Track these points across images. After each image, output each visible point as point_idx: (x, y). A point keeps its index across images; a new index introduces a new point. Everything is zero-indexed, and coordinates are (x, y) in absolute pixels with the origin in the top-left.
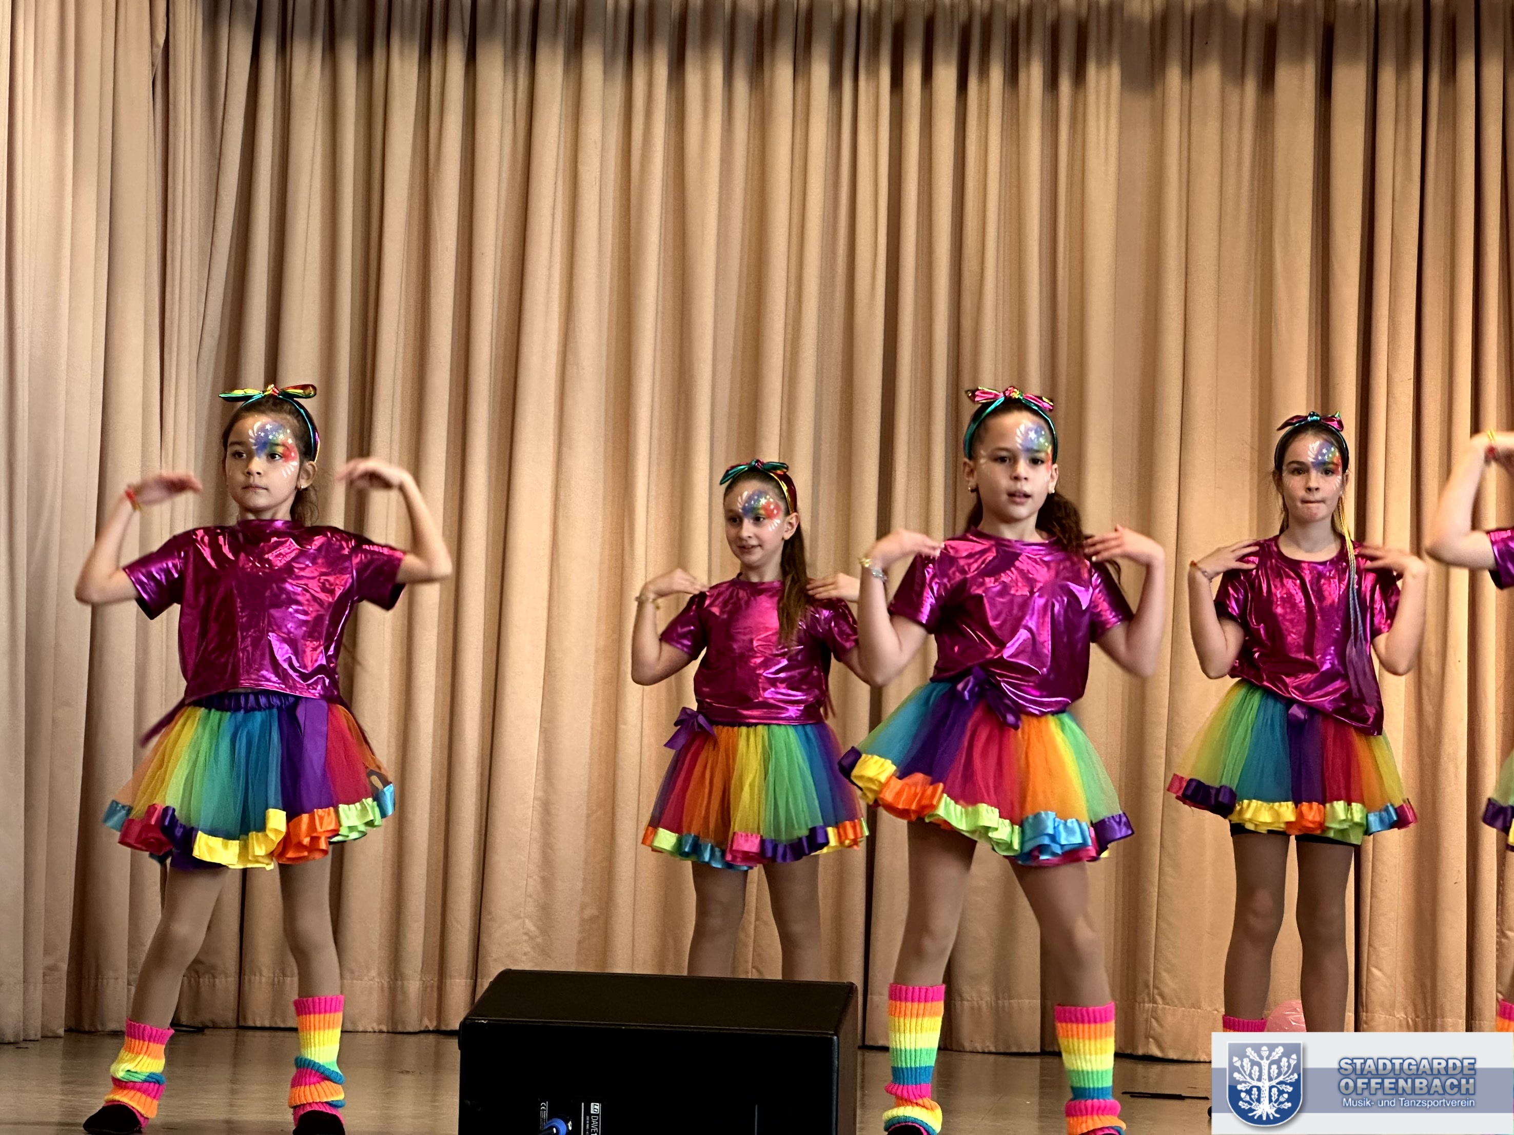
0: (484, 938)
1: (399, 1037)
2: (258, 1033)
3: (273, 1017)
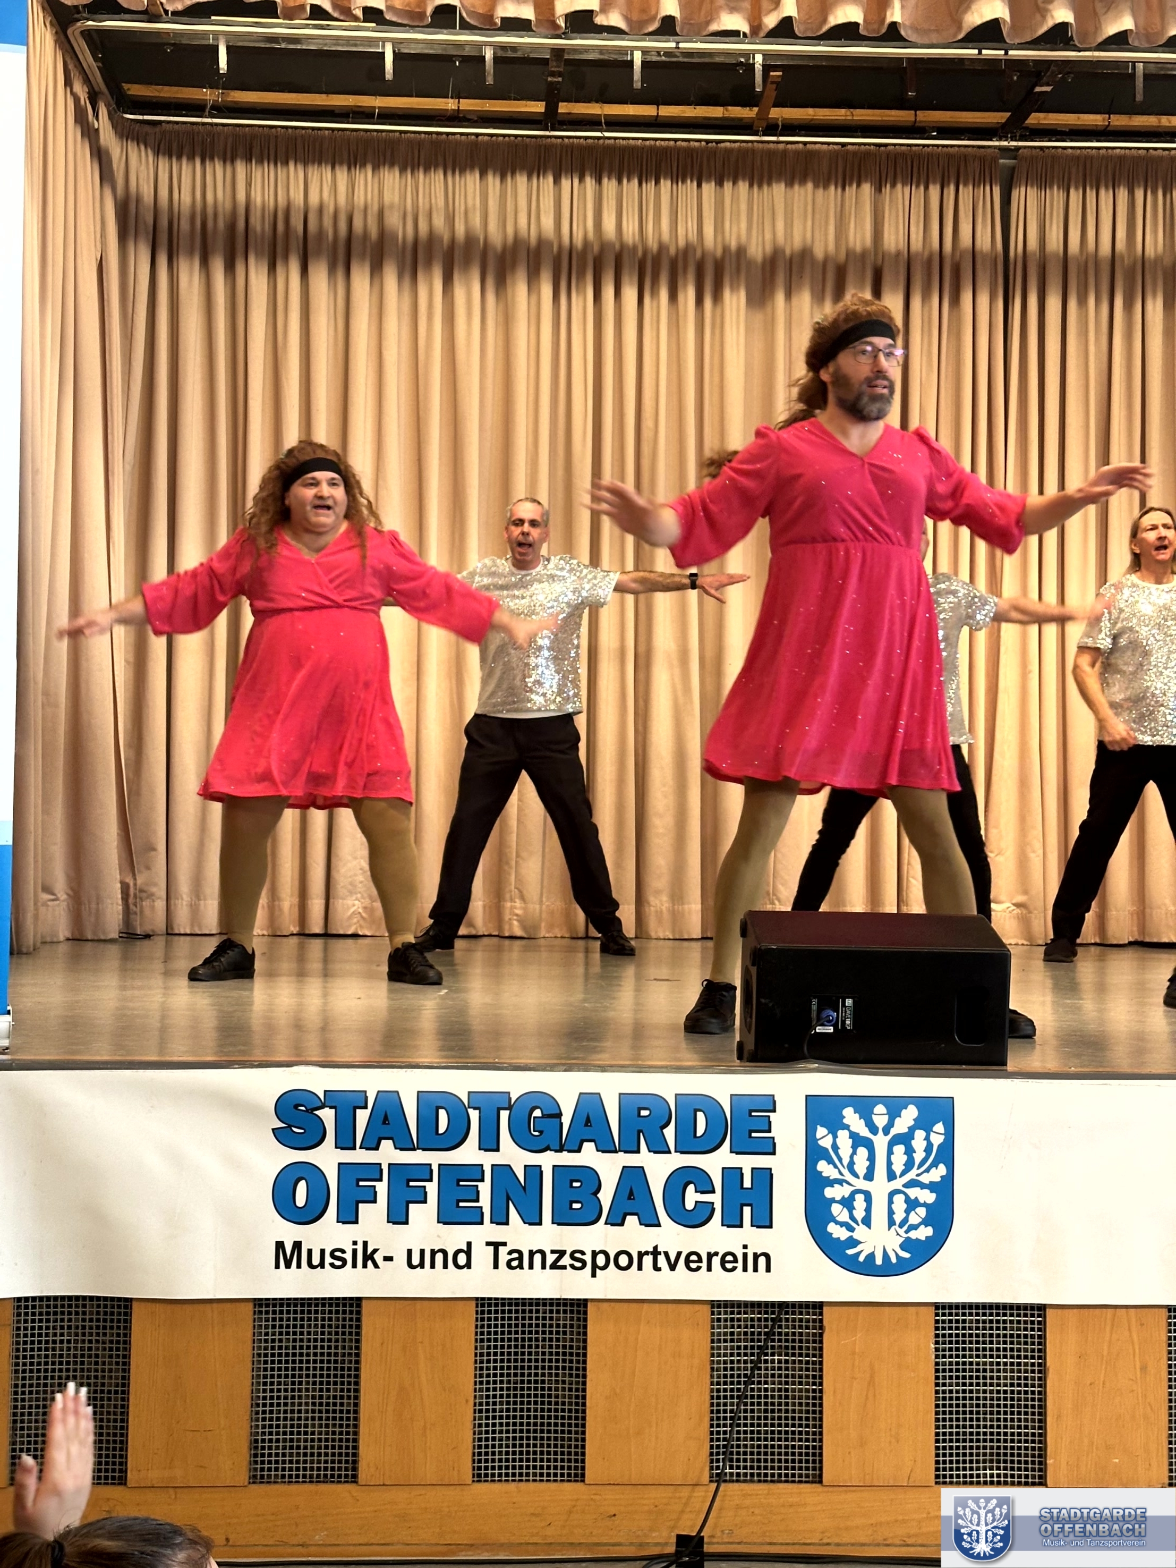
0: (334, 873)
1: (279, 939)
2: (182, 938)
3: (192, 926)
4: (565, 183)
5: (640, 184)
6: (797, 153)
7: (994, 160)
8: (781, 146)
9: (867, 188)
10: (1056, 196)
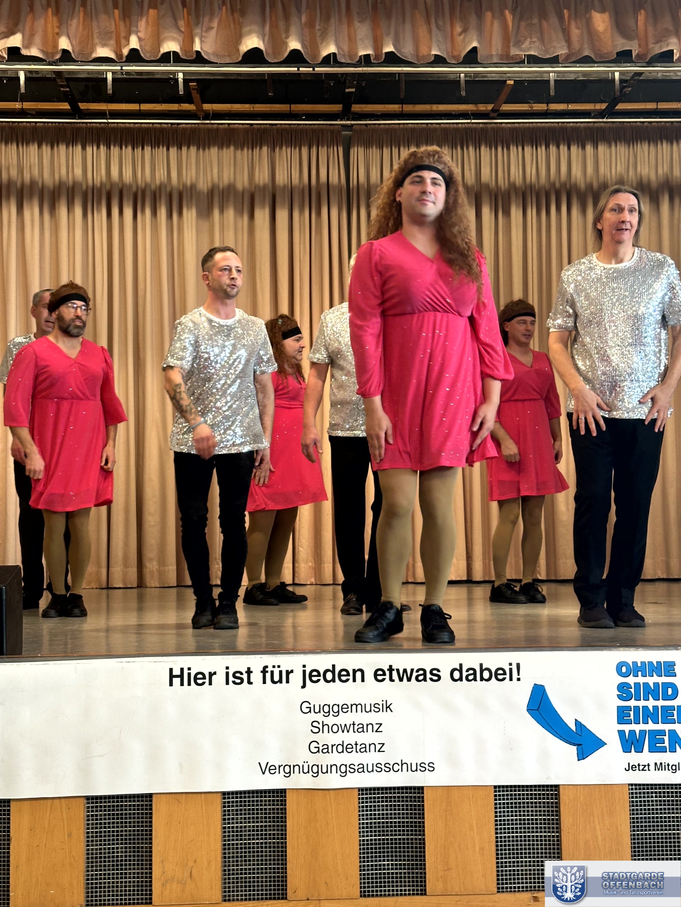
4: (89, 149)
5: (134, 149)
6: (225, 130)
7: (339, 132)
8: (215, 126)
9: (265, 149)
10: (374, 152)
